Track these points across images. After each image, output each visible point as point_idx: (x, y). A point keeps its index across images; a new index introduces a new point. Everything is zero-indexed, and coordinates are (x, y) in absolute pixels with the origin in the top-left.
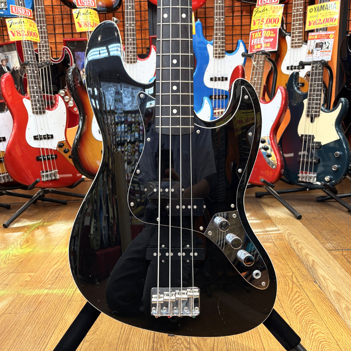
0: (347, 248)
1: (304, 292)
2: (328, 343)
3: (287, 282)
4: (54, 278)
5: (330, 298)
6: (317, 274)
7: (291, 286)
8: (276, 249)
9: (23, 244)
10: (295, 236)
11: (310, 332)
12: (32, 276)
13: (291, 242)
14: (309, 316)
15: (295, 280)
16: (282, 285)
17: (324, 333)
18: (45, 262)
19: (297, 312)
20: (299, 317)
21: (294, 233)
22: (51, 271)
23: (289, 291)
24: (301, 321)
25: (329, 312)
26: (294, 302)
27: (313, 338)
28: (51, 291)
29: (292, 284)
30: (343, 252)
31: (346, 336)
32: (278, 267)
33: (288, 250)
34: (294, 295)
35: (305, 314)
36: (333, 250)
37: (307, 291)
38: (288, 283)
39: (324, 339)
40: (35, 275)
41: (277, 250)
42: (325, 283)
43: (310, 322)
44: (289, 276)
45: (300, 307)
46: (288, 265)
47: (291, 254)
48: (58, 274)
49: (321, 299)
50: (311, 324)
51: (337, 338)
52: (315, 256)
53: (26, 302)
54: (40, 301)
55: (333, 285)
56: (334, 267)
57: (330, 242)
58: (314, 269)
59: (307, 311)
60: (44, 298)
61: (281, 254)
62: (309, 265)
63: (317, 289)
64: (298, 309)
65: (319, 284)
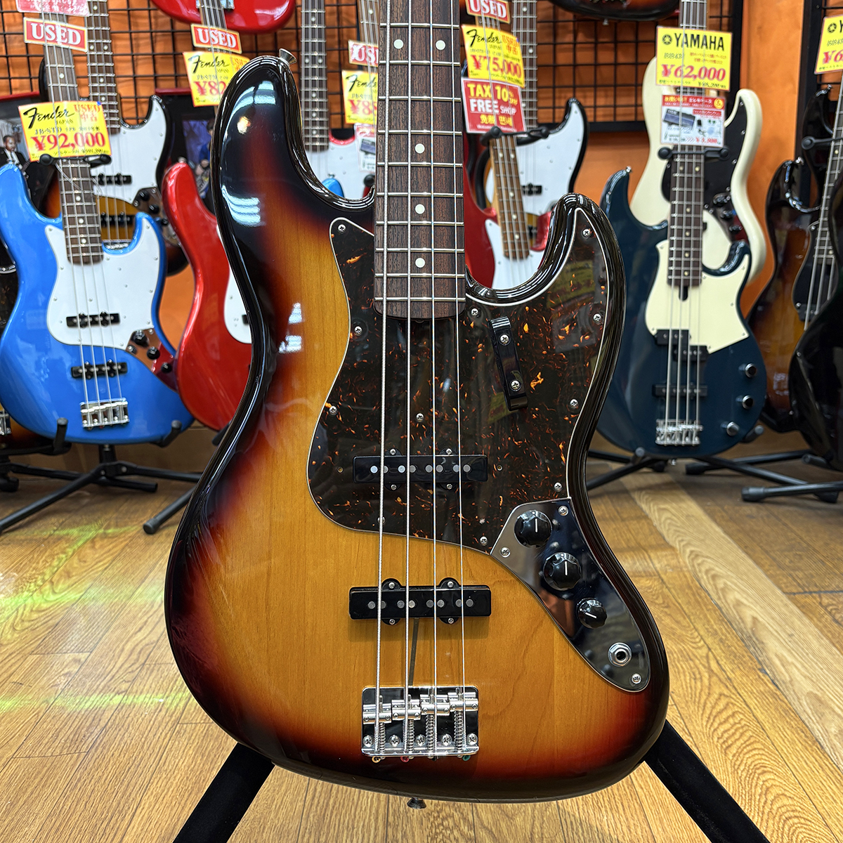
0: (831, 589)
1: (738, 696)
3: (697, 673)
4: (137, 665)
5: (799, 710)
6: (766, 652)
7: (706, 681)
8: (666, 590)
9: (58, 581)
10: (709, 560)
11: (760, 795)
12: (83, 660)
13: (700, 575)
14: (754, 755)
15: (714, 665)
16: (685, 680)
17: (792, 796)
18: (114, 625)
19: (724, 746)
20: (731, 758)
21: (705, 553)
22: (129, 647)
23: (703, 693)
24: (736, 767)
25: (800, 745)
26: (717, 721)
27: (767, 810)
28: (131, 698)
29: (710, 678)
30: (820, 597)
32: (674, 634)
33: (694, 595)
34: (716, 703)
35: (745, 750)
36: (799, 593)
37: (745, 694)
38: (700, 673)
40: (90, 657)
41: (669, 594)
42: (785, 674)
43: (758, 769)
44: (701, 657)
45: (731, 732)
46: (696, 630)
47: (702, 605)
48: (145, 656)
49: (780, 713)
50: (759, 774)
51: (824, 808)
52: (758, 609)
53: (67, 728)
54: (102, 724)
55: (803, 679)
56: (803, 634)
57: (791, 575)
58: (757, 639)
59: (747, 743)
60: (113, 717)
61: (679, 604)
62: (745, 630)
63: (767, 689)
64: (728, 739)
65: (771, 675)
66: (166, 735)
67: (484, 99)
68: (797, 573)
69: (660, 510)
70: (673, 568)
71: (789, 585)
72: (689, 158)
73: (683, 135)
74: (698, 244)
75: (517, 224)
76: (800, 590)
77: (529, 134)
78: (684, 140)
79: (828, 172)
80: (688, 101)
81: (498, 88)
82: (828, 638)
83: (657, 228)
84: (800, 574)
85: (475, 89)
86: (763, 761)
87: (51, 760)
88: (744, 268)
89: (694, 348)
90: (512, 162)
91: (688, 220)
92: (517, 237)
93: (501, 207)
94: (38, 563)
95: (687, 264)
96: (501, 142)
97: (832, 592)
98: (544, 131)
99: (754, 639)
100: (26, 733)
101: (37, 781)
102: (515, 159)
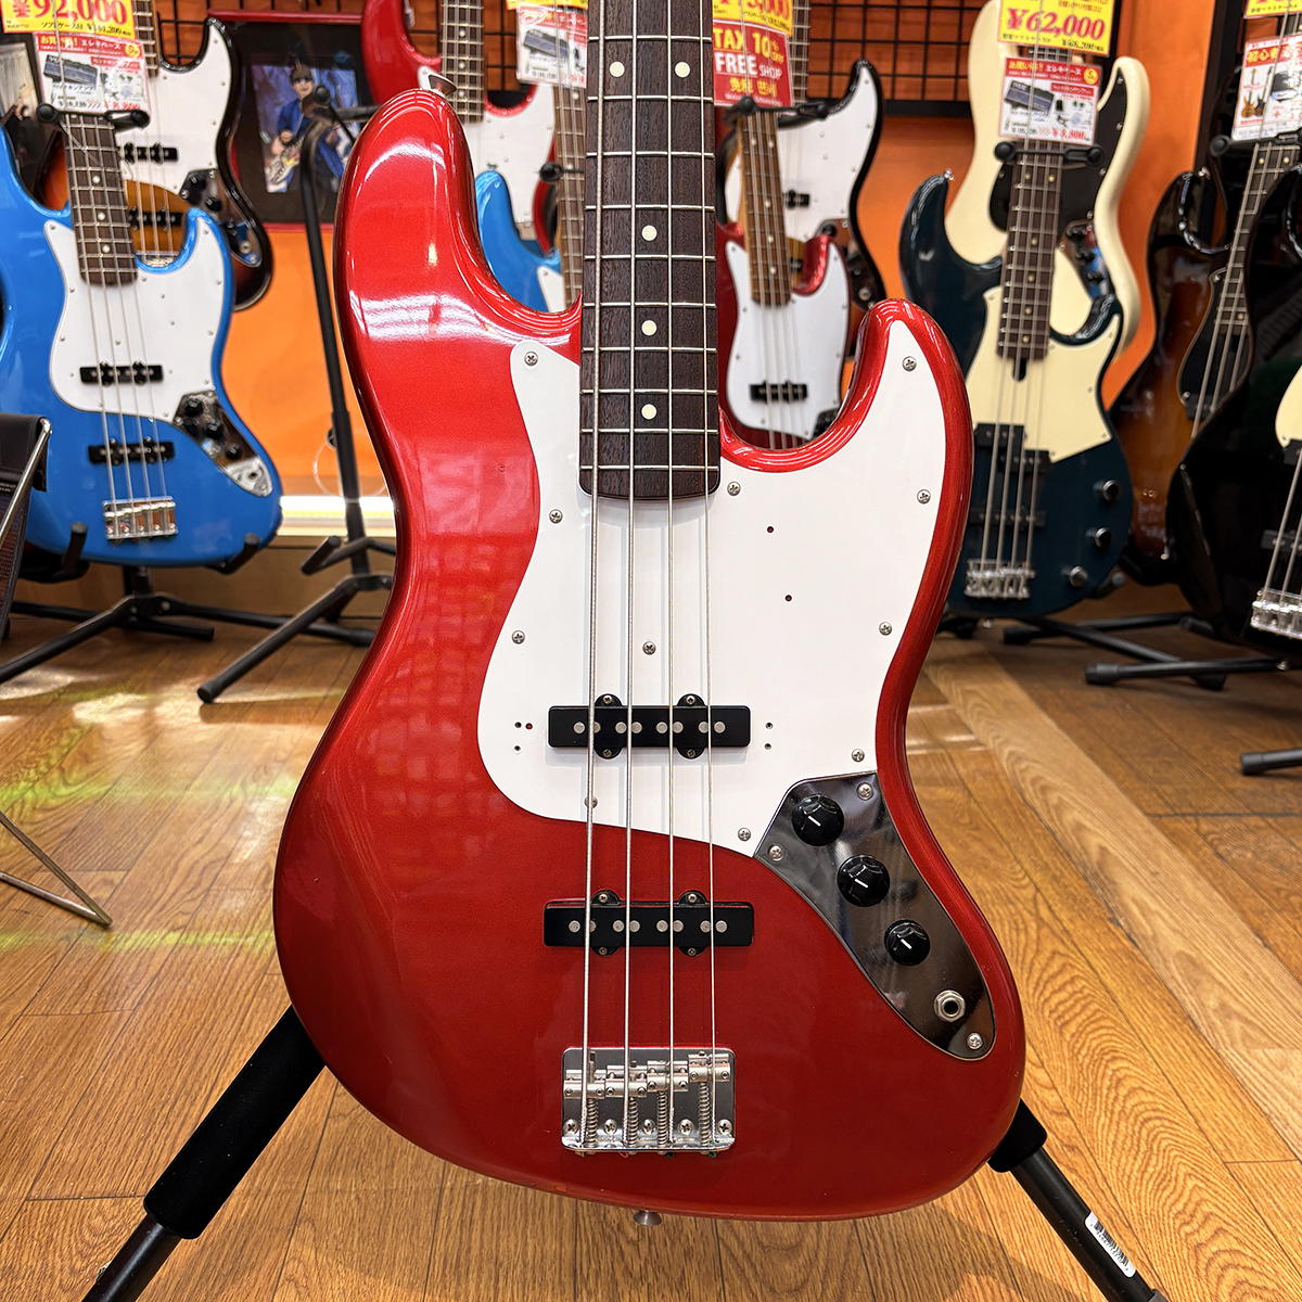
0: (1212, 811)
1: (1079, 955)
2: (1167, 1123)
3: (1020, 921)
4: (199, 891)
5: (1164, 974)
6: (1119, 895)
7: (1033, 933)
8: (974, 806)
9: (71, 767)
10: (1036, 765)
11: (1109, 1089)
12: (117, 881)
13: (1023, 786)
14: (1101, 1036)
15: (1044, 912)
16: (1003, 931)
17: (1153, 1090)
18: (160, 833)
19: (1059, 1023)
20: (1068, 1038)
21: (1031, 755)
22: (184, 864)
23: (1029, 951)
24: (1076, 1051)
25: (1165, 1023)
26: (1049, 988)
27: (1118, 1108)
28: (192, 937)
29: (1039, 928)
30: (1198, 823)
31: (1226, 1101)
32: (986, 867)
33: (1015, 813)
34: (1047, 965)
35: (1089, 1029)
36: (1168, 815)
37: (1089, 952)
38: (1024, 922)
39: (1154, 1110)
40: (128, 877)
42: (1147, 927)
43: (1106, 1054)
44: (1026, 899)
45: (1068, 1004)
46: (1019, 862)
47: (1027, 828)
48: (211, 878)
50: (1108, 1061)
51: (1197, 1107)
52: (1108, 835)
53: (101, 976)
54: (153, 971)
55: (1172, 934)
56: (1173, 872)
57: (1155, 790)
58: (1106, 877)
59: (1092, 1019)
60: (168, 963)
61: (994, 826)
62: (1089, 865)
63: (1120, 946)
64: (1064, 1013)
65: (1126, 927)
66: (248, 990)
67: (736, 54)
68: (1165, 787)
69: (966, 693)
70: (985, 775)
71: (1152, 803)
72: (1039, 161)
73: (1034, 125)
74: (1046, 295)
75: (774, 250)
76: (1169, 811)
77: (798, 110)
78: (1034, 131)
79: (1246, 193)
80: (1044, 71)
81: (756, 36)
82: (1204, 875)
83: (985, 267)
84: (1169, 789)
85: (722, 36)
86: (1113, 1044)
87: (80, 1020)
88: (1110, 336)
89: (1030, 453)
90: (770, 155)
91: (1034, 256)
92: (773, 270)
93: (751, 222)
94: (38, 740)
95: (1028, 325)
96: (754, 120)
98: (821, 107)
99: (1102, 877)
100: (39, 981)
101: (61, 1048)
102: (775, 150)
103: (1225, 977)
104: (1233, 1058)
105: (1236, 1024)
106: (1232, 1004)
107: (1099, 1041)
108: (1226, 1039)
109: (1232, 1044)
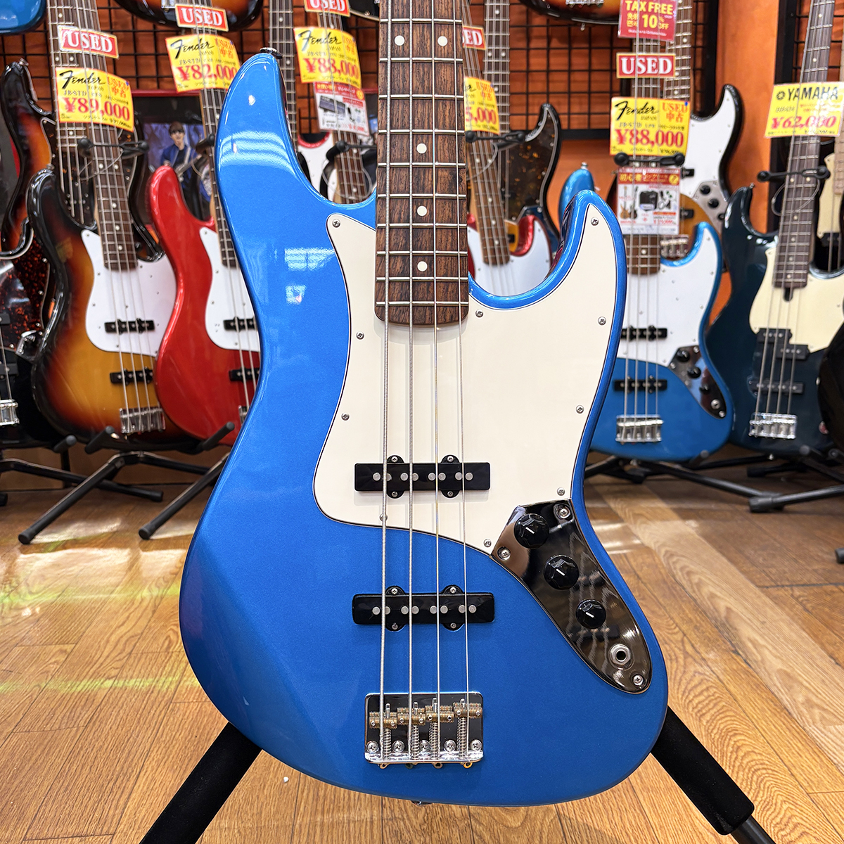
0: (802, 583)
1: (712, 673)
2: (770, 772)
3: (673, 654)
4: (124, 654)
5: (770, 684)
6: (739, 637)
7: (681, 661)
9: (34, 583)
10: (684, 559)
11: (732, 752)
12: (69, 650)
13: (675, 571)
14: (726, 721)
15: (689, 648)
17: (761, 752)
19: (699, 715)
20: (705, 724)
21: (680, 553)
22: (114, 638)
23: (679, 672)
24: (709, 731)
25: (770, 713)
26: (692, 694)
27: (737, 764)
28: (121, 682)
29: (685, 658)
33: (669, 588)
34: (691, 680)
35: (718, 718)
36: (772, 586)
37: (719, 672)
38: (675, 655)
39: (761, 764)
40: (76, 648)
41: (644, 588)
42: (757, 654)
43: (730, 732)
44: (677, 641)
45: (704, 703)
46: (672, 618)
47: (677, 597)
48: (131, 646)
50: (731, 736)
52: (732, 600)
54: (96, 703)
55: (774, 659)
56: (775, 621)
57: (764, 571)
58: (731, 626)
59: (721, 711)
60: (107, 698)
62: (718, 618)
63: (740, 667)
64: (702, 708)
65: (743, 656)
66: (161, 712)
68: (770, 569)
69: (636, 515)
70: (649, 566)
71: (762, 580)
76: (773, 584)
82: (797, 623)
84: (774, 571)
86: (734, 726)
92: (496, 242)
97: (803, 585)
99: (728, 626)
100: (22, 711)
103: (810, 684)
104: (814, 731)
105: (816, 711)
106: (814, 699)
107: (725, 724)
108: (810, 720)
109: (814, 723)
